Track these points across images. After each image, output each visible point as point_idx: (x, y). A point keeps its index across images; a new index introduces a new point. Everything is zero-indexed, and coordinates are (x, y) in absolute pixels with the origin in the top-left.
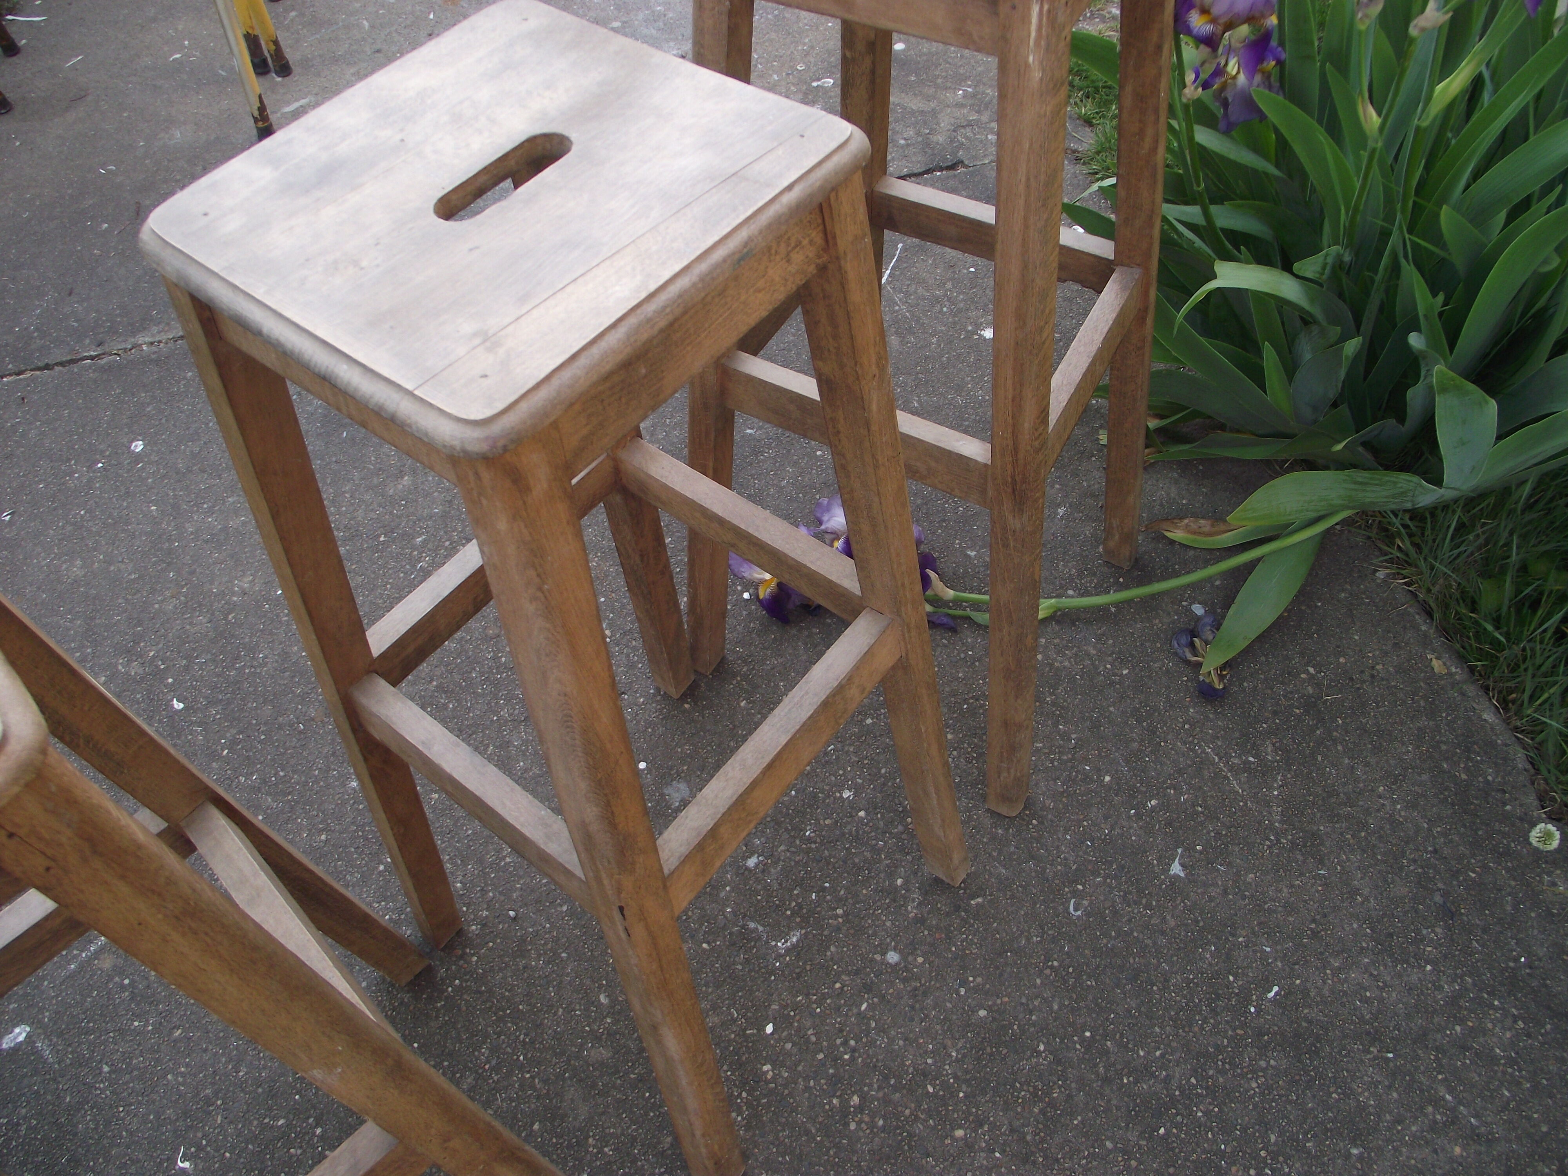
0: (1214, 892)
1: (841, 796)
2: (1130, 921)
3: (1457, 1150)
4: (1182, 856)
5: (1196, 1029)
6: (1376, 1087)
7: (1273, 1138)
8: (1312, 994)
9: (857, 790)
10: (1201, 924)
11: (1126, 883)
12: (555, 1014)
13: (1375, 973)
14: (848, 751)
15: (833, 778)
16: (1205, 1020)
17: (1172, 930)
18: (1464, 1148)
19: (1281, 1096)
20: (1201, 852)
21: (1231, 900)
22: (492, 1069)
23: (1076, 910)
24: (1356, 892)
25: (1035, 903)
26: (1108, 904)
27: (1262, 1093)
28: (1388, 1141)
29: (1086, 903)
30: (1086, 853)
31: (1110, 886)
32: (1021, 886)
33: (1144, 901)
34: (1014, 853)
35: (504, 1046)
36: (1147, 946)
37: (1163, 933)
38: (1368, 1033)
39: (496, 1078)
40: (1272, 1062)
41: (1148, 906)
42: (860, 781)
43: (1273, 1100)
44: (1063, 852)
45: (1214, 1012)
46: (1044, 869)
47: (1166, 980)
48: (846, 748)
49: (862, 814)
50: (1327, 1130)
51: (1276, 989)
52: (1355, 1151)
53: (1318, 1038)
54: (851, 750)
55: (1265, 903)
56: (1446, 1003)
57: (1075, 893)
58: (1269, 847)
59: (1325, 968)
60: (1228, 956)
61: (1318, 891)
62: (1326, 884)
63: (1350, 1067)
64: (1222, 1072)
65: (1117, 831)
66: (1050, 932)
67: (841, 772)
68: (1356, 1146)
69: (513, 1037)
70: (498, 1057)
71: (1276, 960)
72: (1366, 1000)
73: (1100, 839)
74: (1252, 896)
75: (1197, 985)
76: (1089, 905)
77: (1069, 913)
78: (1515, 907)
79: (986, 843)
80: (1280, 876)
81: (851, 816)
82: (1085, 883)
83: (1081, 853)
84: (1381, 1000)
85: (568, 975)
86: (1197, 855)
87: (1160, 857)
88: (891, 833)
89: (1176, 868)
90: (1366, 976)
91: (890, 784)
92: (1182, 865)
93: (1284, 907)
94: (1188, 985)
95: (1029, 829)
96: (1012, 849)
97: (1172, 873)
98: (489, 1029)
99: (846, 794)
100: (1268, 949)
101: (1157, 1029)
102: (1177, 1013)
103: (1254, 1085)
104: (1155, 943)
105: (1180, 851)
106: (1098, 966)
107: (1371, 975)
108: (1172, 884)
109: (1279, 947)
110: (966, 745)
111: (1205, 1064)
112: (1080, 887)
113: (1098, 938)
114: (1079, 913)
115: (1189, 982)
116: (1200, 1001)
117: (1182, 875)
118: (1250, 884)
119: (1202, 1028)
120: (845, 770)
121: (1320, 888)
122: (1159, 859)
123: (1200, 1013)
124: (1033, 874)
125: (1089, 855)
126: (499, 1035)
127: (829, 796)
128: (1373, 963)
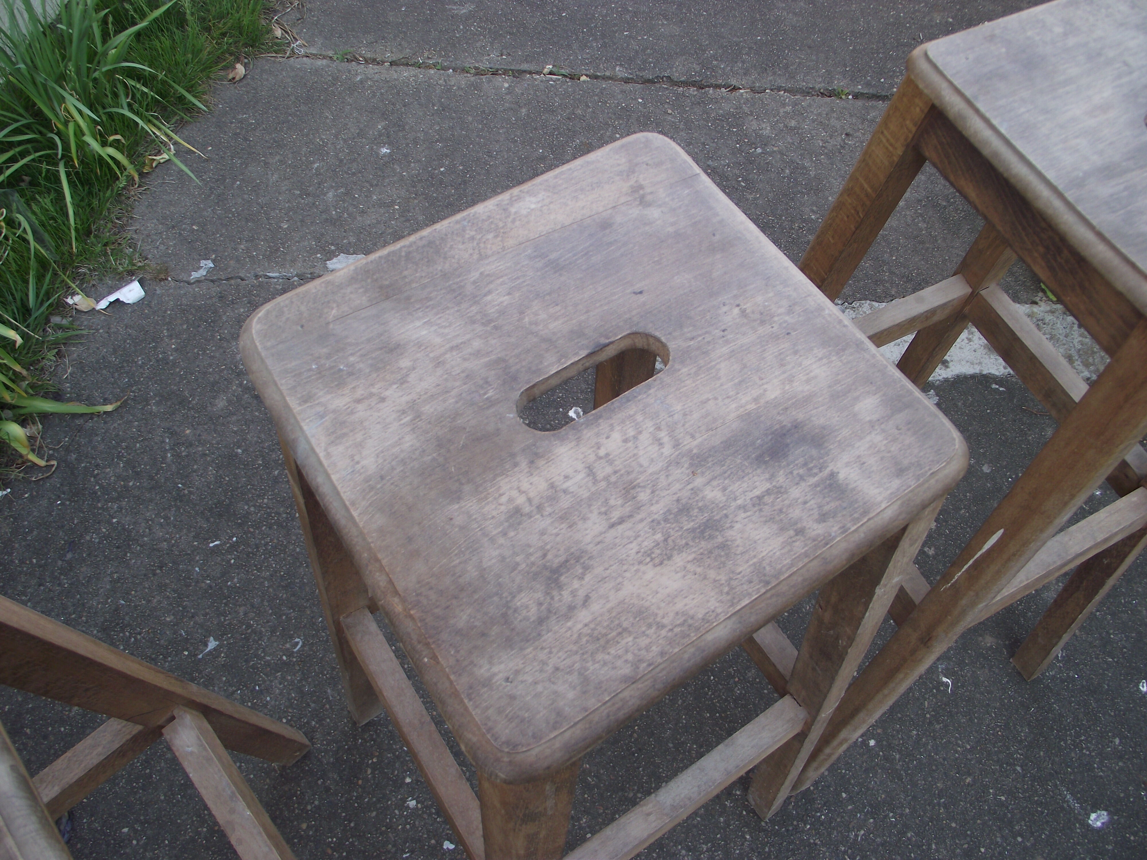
0: (200, 619)
1: (418, 803)
2: (268, 622)
3: (188, 432)
4: (202, 652)
5: (275, 541)
6: (202, 474)
7: (276, 472)
8: (194, 534)
9: (402, 805)
10: (224, 601)
11: (252, 648)
12: (684, 701)
13: (147, 530)
14: (393, 846)
15: (417, 823)
16: (267, 544)
17: (245, 605)
18: (184, 431)
19: (256, 490)
20: (187, 650)
21: (194, 609)
22: (733, 677)
23: (297, 643)
24: (113, 582)
25: (322, 658)
26: (274, 639)
27: (264, 495)
28: (218, 449)
29: (288, 646)
30: (264, 681)
31: (263, 651)
32: (323, 675)
33: (249, 631)
34: (314, 702)
35: (723, 690)
36: (268, 601)
37: (252, 606)
38: (181, 501)
39: (731, 670)
40: (246, 507)
41: (249, 626)
42: (397, 812)
43: (262, 489)
44: (279, 689)
45: (257, 546)
46: (300, 681)
47: (272, 575)
48: (394, 850)
49: (408, 780)
50: (245, 465)
51: (211, 545)
52: (240, 451)
53: (211, 510)
54: (390, 846)
55: (174, 598)
56: (124, 498)
57: (290, 654)
58: (140, 634)
59: (173, 546)
60: (223, 575)
61: (136, 591)
62: (127, 593)
63: (206, 489)
64: (278, 514)
65: (231, 689)
66: (324, 634)
67: (408, 826)
68: (237, 453)
69: (716, 694)
70: (728, 684)
71: (198, 561)
72: (166, 518)
73: (247, 688)
74: (179, 606)
75: (256, 566)
76: (287, 642)
77: (303, 643)
78: (31, 531)
79: (329, 718)
80: (150, 611)
81: (418, 781)
82: (279, 659)
83: (268, 683)
84: (158, 515)
85: (670, 729)
86: (191, 648)
87: (217, 657)
88: (394, 754)
89: (212, 644)
90: (154, 530)
91: (374, 799)
92: (206, 645)
93: (165, 590)
94: (261, 568)
95: (292, 716)
96: (313, 705)
97: (217, 643)
98: (733, 706)
99: (412, 803)
100: (197, 569)
101: (298, 550)
102: (280, 554)
103: (266, 501)
104: (263, 601)
105: (200, 656)
106: (308, 600)
107: (150, 530)
108: (222, 636)
109: (190, 568)
110: (297, 811)
111: (284, 521)
112: (284, 658)
113: (296, 618)
114: (297, 640)
115: (258, 570)
116: (261, 556)
117: (212, 638)
118: (173, 615)
119: (271, 540)
120: (404, 828)
121: (133, 592)
122: (218, 656)
123: (266, 549)
124: (310, 680)
125: (263, 679)
126: (726, 700)
127: (426, 807)
128: (143, 536)
